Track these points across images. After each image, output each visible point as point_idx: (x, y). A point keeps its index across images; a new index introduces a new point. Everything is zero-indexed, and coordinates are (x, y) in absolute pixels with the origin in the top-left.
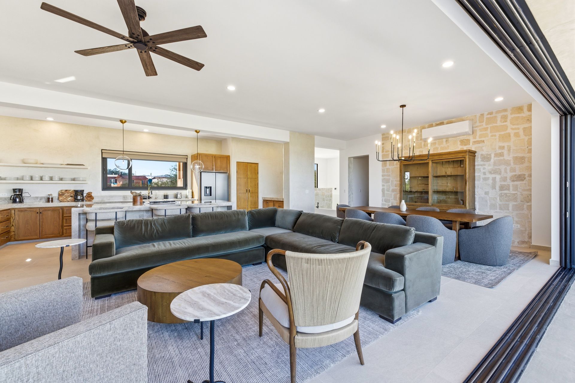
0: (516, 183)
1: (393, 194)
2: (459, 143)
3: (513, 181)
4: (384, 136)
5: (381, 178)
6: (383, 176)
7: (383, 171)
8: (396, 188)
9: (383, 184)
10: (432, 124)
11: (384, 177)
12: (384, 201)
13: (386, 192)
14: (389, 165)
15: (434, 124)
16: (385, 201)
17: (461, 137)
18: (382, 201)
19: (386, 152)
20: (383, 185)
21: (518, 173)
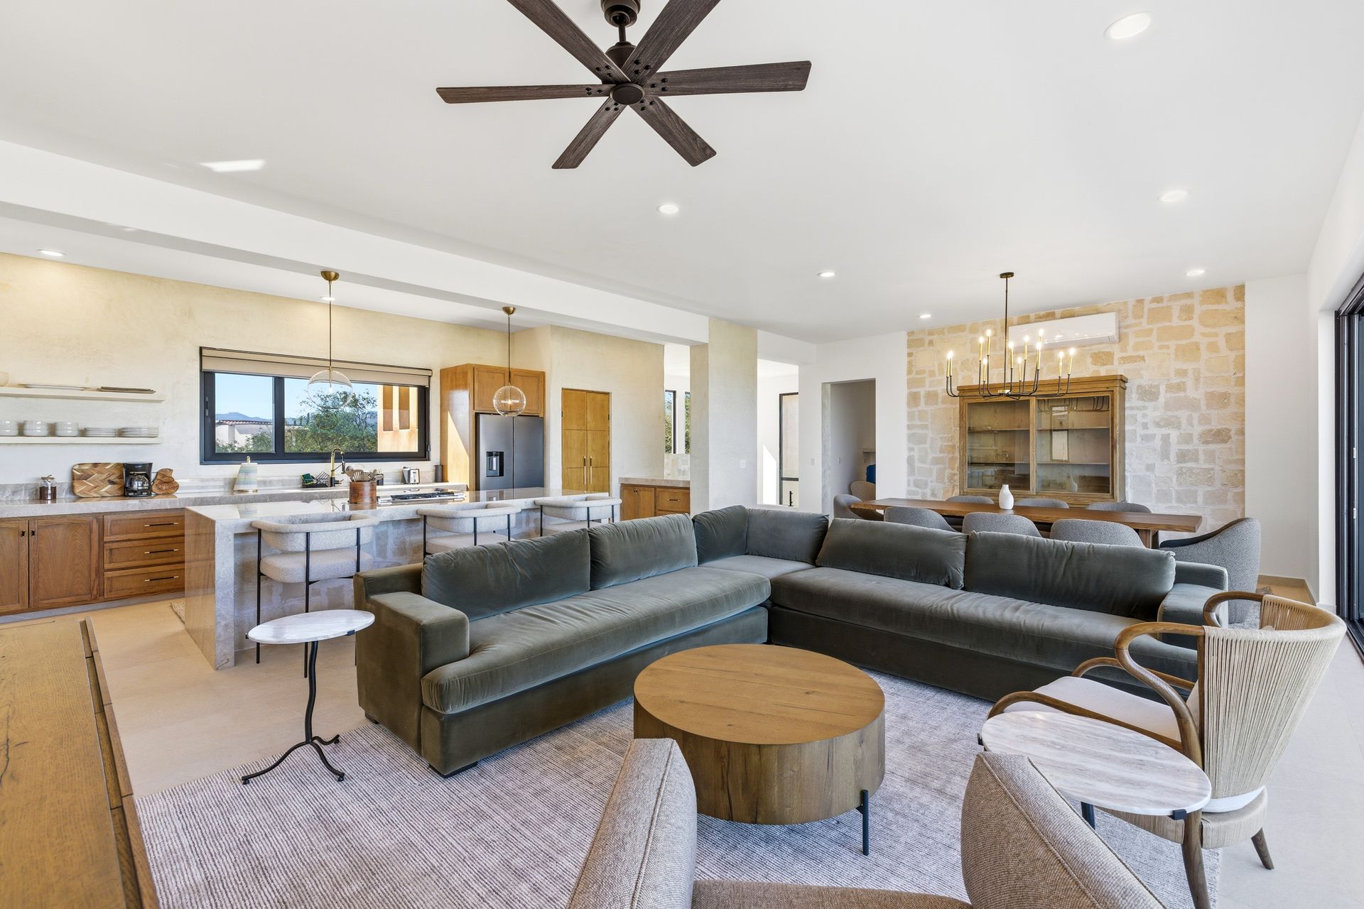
0: (1212, 447)
1: (935, 468)
2: (1089, 360)
3: (1206, 442)
4: (911, 338)
5: (904, 432)
6: (909, 427)
7: (911, 416)
8: (942, 455)
9: (911, 445)
10: (1029, 316)
11: (913, 431)
12: (912, 483)
13: (917, 464)
14: (926, 404)
15: (1032, 316)
16: (916, 485)
17: (1094, 347)
18: (909, 485)
19: (918, 373)
20: (911, 449)
21: (1215, 425)
